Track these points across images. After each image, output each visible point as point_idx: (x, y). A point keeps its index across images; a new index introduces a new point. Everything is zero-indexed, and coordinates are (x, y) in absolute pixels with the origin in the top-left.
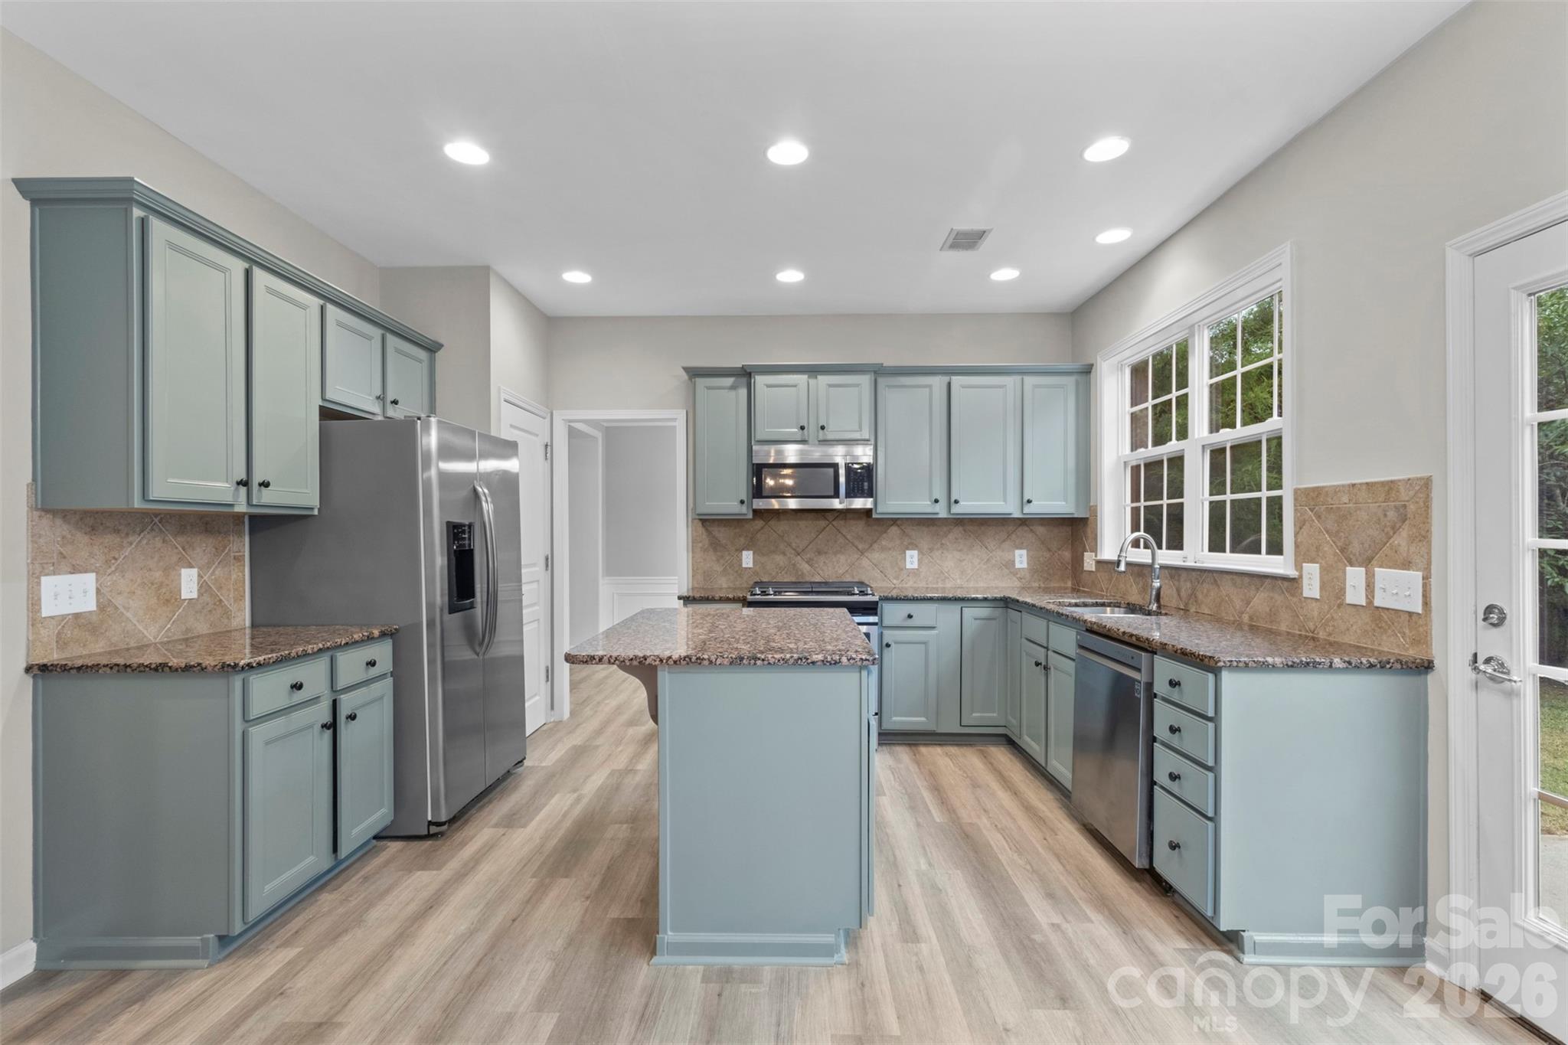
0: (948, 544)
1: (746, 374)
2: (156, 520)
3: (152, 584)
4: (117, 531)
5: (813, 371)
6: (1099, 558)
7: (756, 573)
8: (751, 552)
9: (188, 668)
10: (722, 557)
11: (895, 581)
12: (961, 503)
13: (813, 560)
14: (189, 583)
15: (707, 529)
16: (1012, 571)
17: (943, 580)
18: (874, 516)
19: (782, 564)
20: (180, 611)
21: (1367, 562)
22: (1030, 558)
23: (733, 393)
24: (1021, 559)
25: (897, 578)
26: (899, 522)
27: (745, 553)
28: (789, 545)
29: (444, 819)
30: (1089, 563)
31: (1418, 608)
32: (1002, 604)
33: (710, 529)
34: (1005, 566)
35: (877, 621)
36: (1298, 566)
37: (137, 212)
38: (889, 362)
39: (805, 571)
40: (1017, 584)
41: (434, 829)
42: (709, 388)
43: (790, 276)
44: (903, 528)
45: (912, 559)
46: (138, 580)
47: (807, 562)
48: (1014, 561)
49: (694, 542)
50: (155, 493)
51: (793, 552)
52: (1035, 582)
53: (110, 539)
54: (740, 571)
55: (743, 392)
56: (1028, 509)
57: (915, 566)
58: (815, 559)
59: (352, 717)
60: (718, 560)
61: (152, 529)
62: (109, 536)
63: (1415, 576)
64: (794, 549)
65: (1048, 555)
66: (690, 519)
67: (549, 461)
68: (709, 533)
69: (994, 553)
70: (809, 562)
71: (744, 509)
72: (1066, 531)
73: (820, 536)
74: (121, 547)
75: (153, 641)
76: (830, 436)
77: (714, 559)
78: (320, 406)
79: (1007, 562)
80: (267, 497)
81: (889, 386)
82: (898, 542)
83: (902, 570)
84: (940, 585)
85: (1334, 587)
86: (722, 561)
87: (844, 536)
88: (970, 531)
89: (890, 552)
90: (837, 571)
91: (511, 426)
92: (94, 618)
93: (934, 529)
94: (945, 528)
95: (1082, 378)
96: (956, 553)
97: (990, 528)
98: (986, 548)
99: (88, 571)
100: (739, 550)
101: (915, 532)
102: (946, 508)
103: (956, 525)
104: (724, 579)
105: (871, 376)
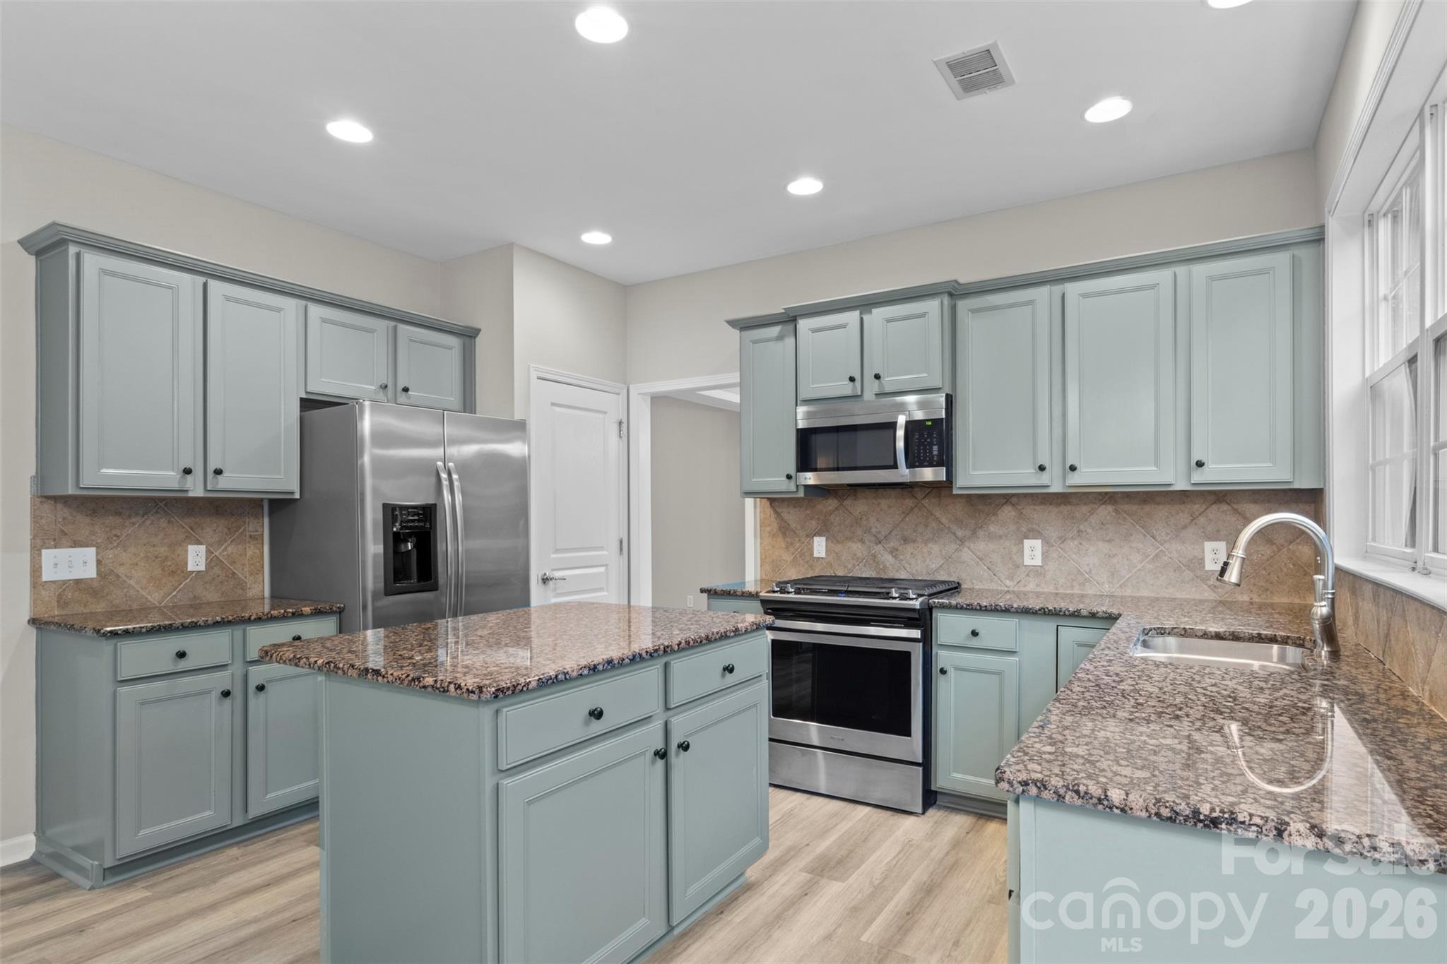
0: (1090, 531)
1: (790, 319)
2: (162, 504)
3: (156, 557)
4: (118, 514)
5: (866, 304)
7: (830, 565)
8: (824, 539)
10: (792, 544)
11: (1008, 583)
12: (1081, 469)
13: (897, 550)
14: (196, 558)
15: (776, 512)
16: (1199, 573)
17: (1082, 584)
18: (954, 493)
19: (859, 554)
20: (187, 581)
23: (780, 345)
24: (1216, 555)
25: (1011, 578)
26: (1014, 500)
27: (816, 539)
28: (868, 531)
33: (779, 510)
34: (1188, 567)
35: (919, 636)
37: (71, 248)
39: (888, 564)
42: (755, 342)
43: (806, 186)
44: (1019, 507)
45: (1033, 551)
46: (141, 554)
47: (891, 552)
48: (1203, 559)
49: (763, 526)
50: (90, 481)
51: (873, 539)
53: (111, 520)
54: (812, 558)
55: (790, 342)
56: (1200, 477)
57: (1038, 561)
58: (900, 549)
59: (261, 688)
60: (787, 548)
61: (157, 512)
62: (111, 518)
64: (875, 536)
65: (1268, 551)
67: (625, 439)
68: (778, 515)
69: (1167, 545)
70: (893, 552)
74: (124, 526)
75: (158, 605)
76: (888, 389)
77: (783, 545)
78: (302, 399)
79: (1190, 560)
80: (224, 483)
81: (974, 310)
82: (1013, 527)
83: (1018, 566)
84: (1077, 591)
86: (792, 550)
87: (936, 518)
88: (1125, 512)
89: (1002, 541)
90: (928, 565)
91: (555, 404)
92: (95, 584)
93: (1065, 509)
94: (1084, 509)
95: (1305, 253)
96: (1100, 544)
97: (1161, 507)
98: (1153, 537)
99: (92, 546)
100: (811, 536)
101: (1037, 514)
102: (1064, 478)
103: (1104, 503)
104: (793, 570)
105: (946, 300)
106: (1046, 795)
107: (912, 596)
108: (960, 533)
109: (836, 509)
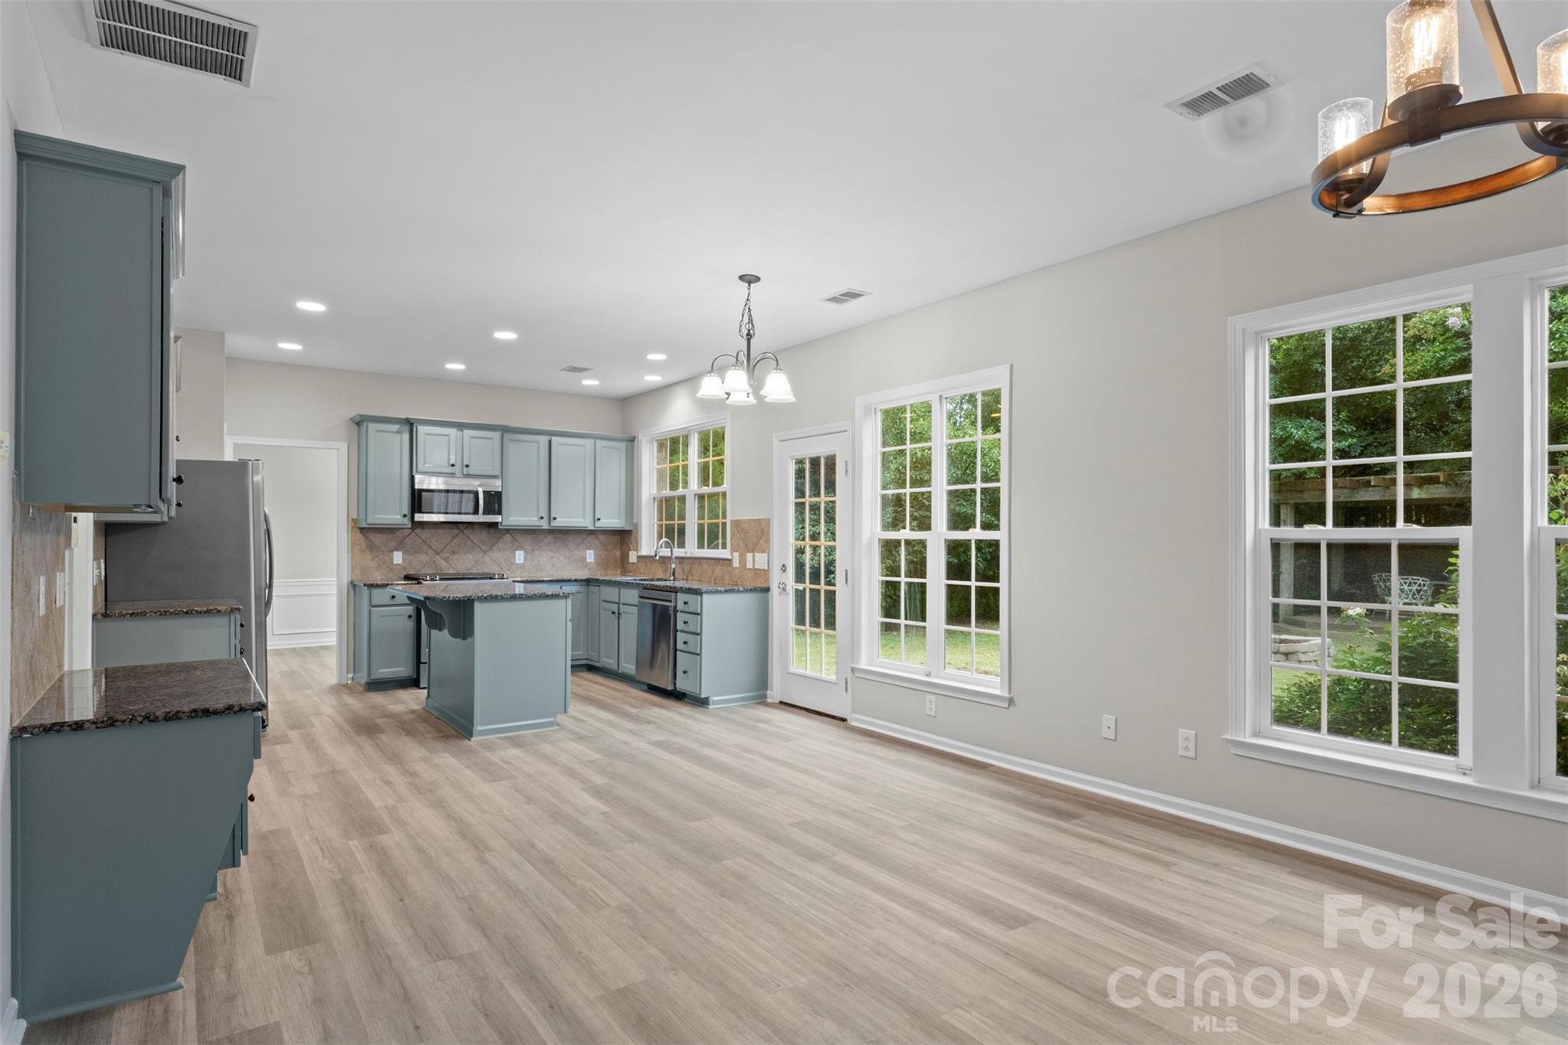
0: (544, 546)
1: (410, 424)
5: (461, 426)
6: (639, 554)
7: (404, 568)
8: (401, 553)
10: (377, 556)
11: (508, 572)
12: (558, 519)
13: (448, 558)
15: (364, 535)
16: (585, 562)
17: (541, 571)
18: (500, 527)
19: (425, 561)
21: (753, 551)
22: (595, 555)
23: (398, 436)
24: (590, 556)
25: (509, 570)
26: (511, 532)
27: (395, 553)
28: (431, 547)
30: (633, 557)
31: (766, 568)
32: (584, 583)
33: (367, 535)
34: (580, 561)
36: (732, 555)
38: (512, 424)
39: (442, 566)
40: (591, 569)
42: (380, 431)
43: (455, 366)
44: (517, 535)
45: (520, 556)
47: (444, 560)
48: (586, 557)
49: (353, 546)
51: (433, 552)
52: (599, 567)
54: (391, 567)
55: (406, 436)
56: (598, 524)
57: (522, 561)
58: (452, 556)
60: (373, 559)
63: (766, 555)
64: (434, 550)
65: (606, 553)
66: (350, 527)
68: (366, 538)
69: (573, 552)
70: (446, 559)
71: (404, 521)
72: (617, 538)
73: (455, 541)
76: (472, 472)
77: (370, 557)
79: (581, 558)
81: (512, 440)
82: (510, 545)
83: (512, 564)
84: (538, 574)
85: (743, 562)
86: (377, 560)
87: (472, 541)
88: (559, 538)
89: (505, 552)
90: (466, 566)
93: (535, 536)
94: (542, 536)
95: (629, 444)
96: (549, 553)
98: (569, 549)
100: (391, 551)
101: (521, 538)
102: (549, 522)
103: (549, 533)
104: (378, 573)
105: (500, 432)
108: (483, 548)
109: (409, 534)
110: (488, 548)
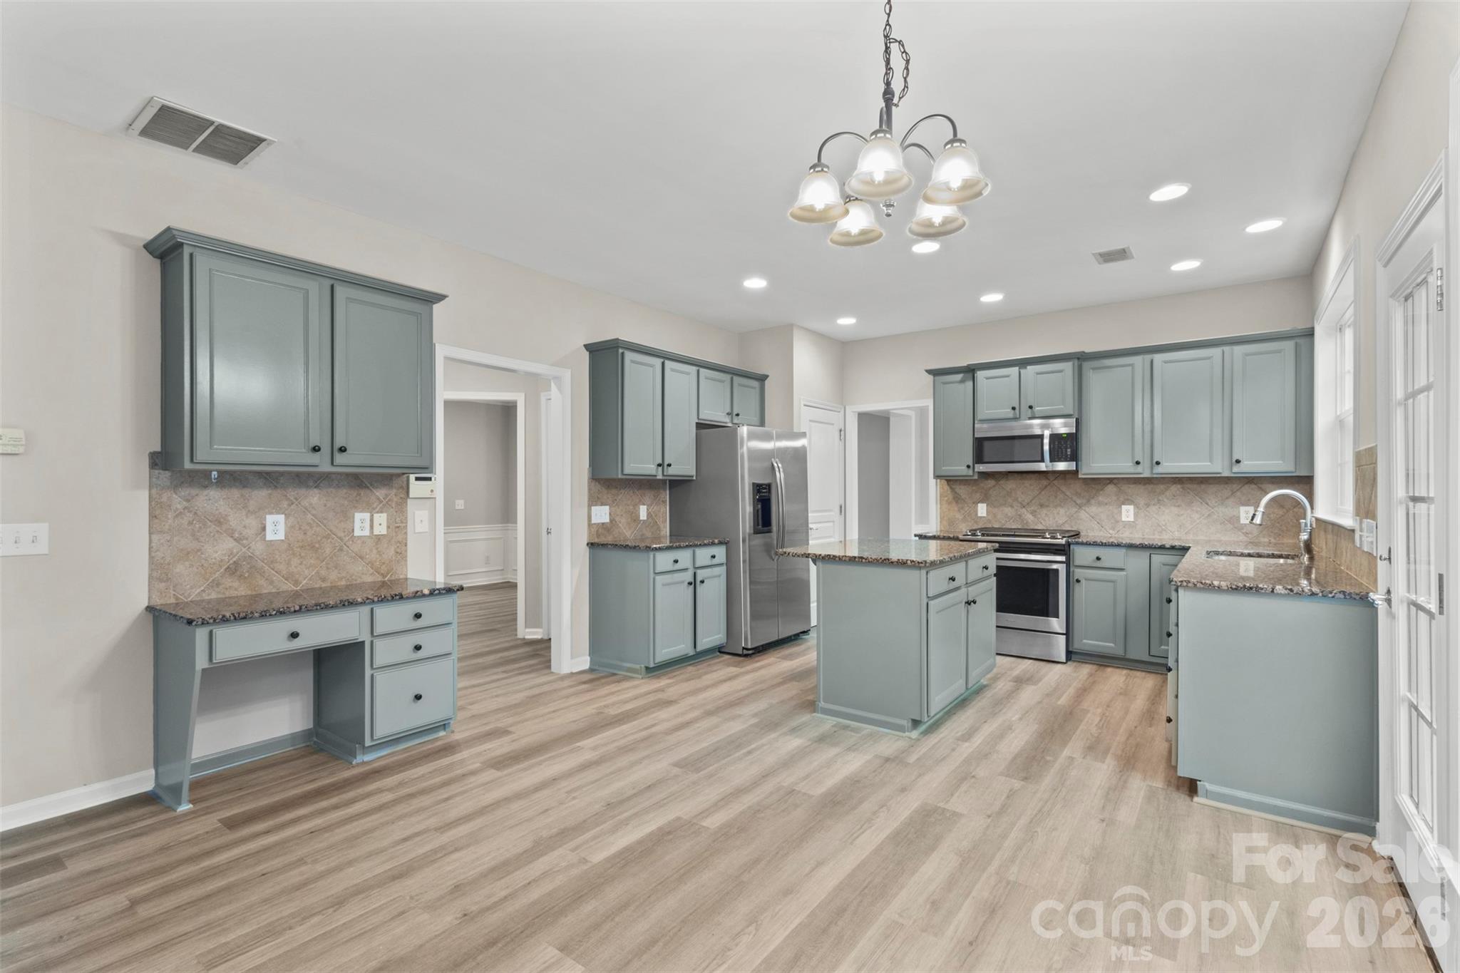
0: (1165, 500)
1: (970, 371)
2: (631, 483)
3: (629, 512)
4: (617, 488)
5: (1023, 363)
7: (990, 521)
8: (985, 505)
9: (635, 547)
10: (962, 508)
11: (1111, 531)
12: (1165, 464)
13: (1036, 511)
14: (643, 512)
15: (951, 488)
16: (1236, 525)
17: (1160, 532)
18: (1080, 476)
19: (1009, 514)
20: (640, 524)
21: (1367, 515)
23: (961, 386)
24: (1247, 514)
25: (1113, 529)
26: (1115, 481)
27: (980, 505)
28: (1016, 499)
29: (749, 647)
31: (1375, 553)
33: (953, 487)
34: (1229, 522)
35: (1064, 560)
37: (621, 351)
38: (1089, 348)
39: (1030, 521)
40: (1242, 538)
41: (745, 652)
42: (944, 383)
43: (992, 298)
44: (1119, 486)
45: (1128, 513)
46: (624, 510)
47: (1031, 513)
48: (1238, 516)
49: (942, 496)
50: (626, 471)
51: (1019, 505)
52: (1264, 537)
53: (614, 491)
54: (977, 519)
55: (969, 384)
56: (1239, 469)
57: (1131, 519)
58: (1038, 511)
59: (702, 582)
60: (959, 510)
61: (629, 487)
63: (1375, 524)
64: (1021, 503)
65: (1281, 512)
66: (937, 477)
67: (843, 440)
68: (952, 490)
69: (1216, 509)
70: (1033, 513)
71: (970, 472)
73: (1042, 493)
74: (618, 495)
75: (630, 538)
76: (1038, 414)
77: (956, 509)
78: (697, 423)
79: (1231, 518)
80: (671, 471)
81: (1094, 369)
82: (1114, 498)
83: (1118, 522)
84: (1156, 536)
85: (1361, 537)
86: (963, 512)
87: (1063, 492)
88: (1189, 489)
89: (1107, 507)
90: (1057, 521)
91: (810, 421)
92: (608, 525)
93: (1150, 487)
95: (1302, 342)
96: (1172, 508)
97: (1212, 486)
98: (1207, 504)
99: (607, 505)
100: (976, 503)
101: (1131, 489)
102: (1152, 468)
103: (1175, 483)
104: (964, 525)
105: (1076, 361)
106: (1190, 585)
107: (1059, 537)
108: (1079, 501)
109: (994, 486)
110: (1084, 501)
